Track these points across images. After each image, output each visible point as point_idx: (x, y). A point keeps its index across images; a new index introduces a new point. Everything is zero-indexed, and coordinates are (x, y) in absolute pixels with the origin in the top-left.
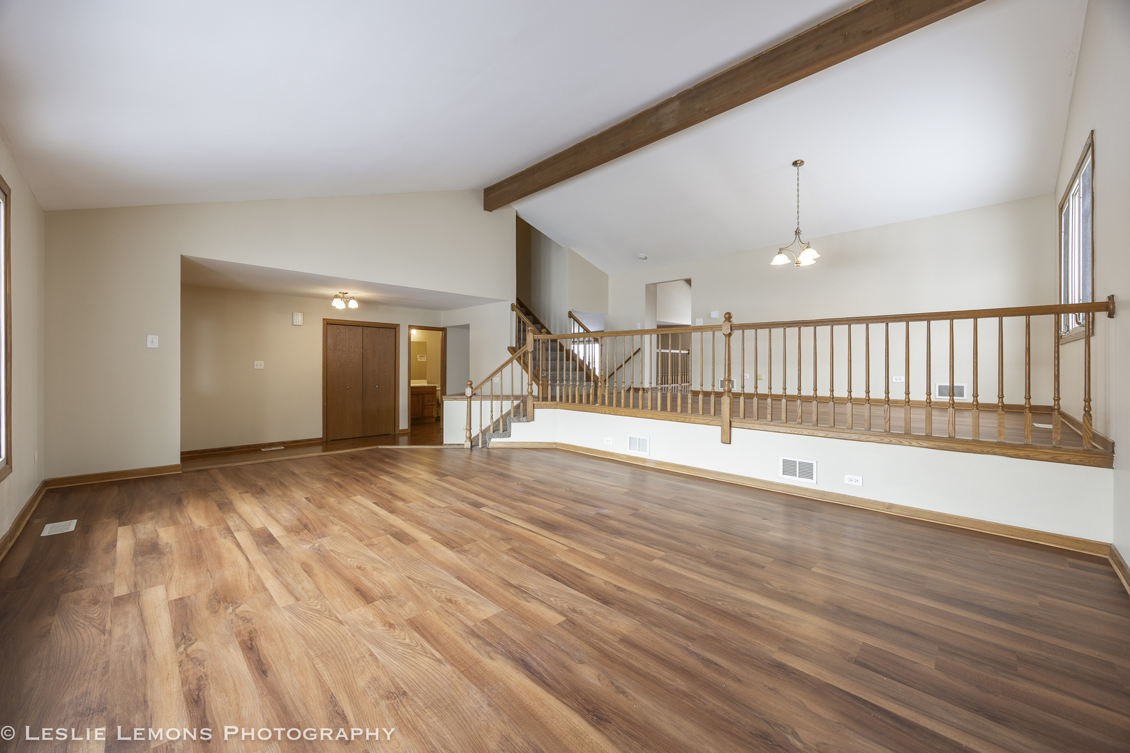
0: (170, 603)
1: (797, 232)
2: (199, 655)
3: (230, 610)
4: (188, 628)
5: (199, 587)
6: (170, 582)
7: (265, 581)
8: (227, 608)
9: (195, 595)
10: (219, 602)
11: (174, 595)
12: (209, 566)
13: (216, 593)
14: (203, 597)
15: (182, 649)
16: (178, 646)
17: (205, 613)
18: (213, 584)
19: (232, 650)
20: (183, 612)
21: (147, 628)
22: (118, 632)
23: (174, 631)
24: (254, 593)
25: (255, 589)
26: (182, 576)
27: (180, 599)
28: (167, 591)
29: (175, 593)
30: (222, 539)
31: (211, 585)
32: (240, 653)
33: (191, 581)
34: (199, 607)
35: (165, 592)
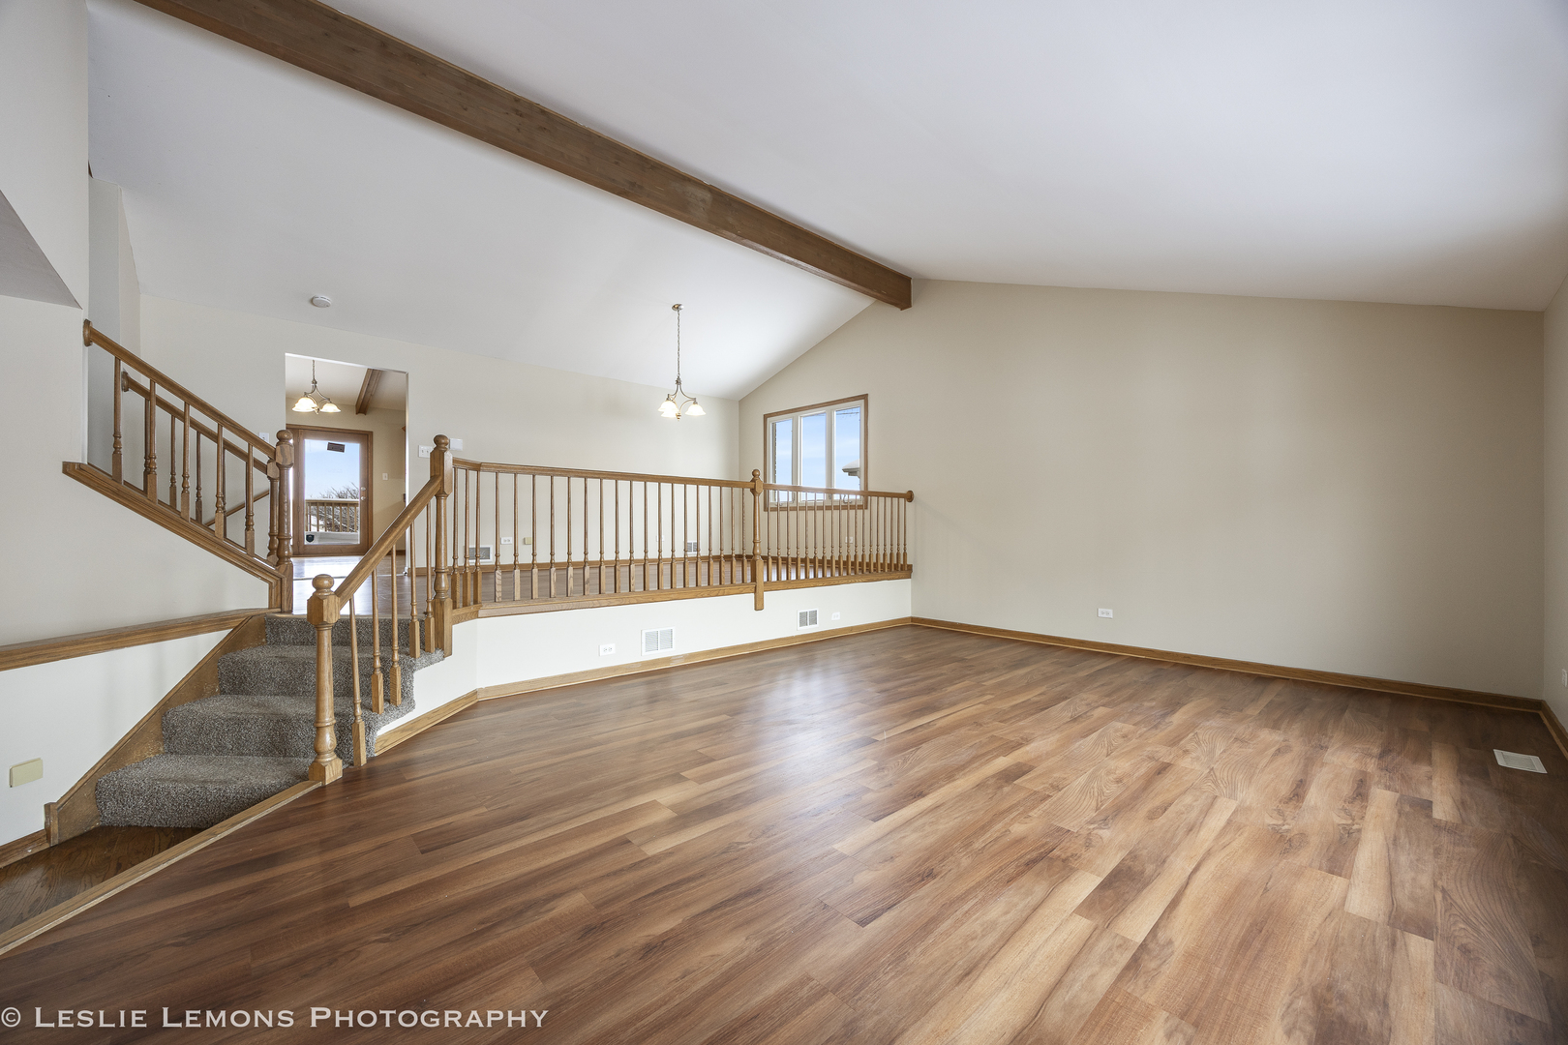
0: (1349, 876)
1: (678, 382)
2: (1343, 814)
3: (1286, 827)
4: (1341, 838)
5: (1298, 874)
6: (1334, 908)
7: (1218, 829)
8: (1288, 831)
9: (1310, 866)
10: (1290, 840)
11: (1338, 883)
12: (1256, 899)
13: (1285, 852)
14: (1303, 857)
15: (1356, 827)
16: (1359, 831)
17: (1314, 840)
18: (1277, 865)
19: (1313, 803)
20: (1338, 855)
21: (1387, 865)
22: (1425, 880)
23: (1357, 843)
24: (1245, 826)
25: (1239, 828)
26: (1309, 909)
27: (1331, 872)
28: (1345, 897)
29: (1336, 887)
30: (1176, 944)
31: (1282, 864)
32: (1308, 797)
33: (1302, 889)
34: (1316, 849)
35: (1349, 897)
